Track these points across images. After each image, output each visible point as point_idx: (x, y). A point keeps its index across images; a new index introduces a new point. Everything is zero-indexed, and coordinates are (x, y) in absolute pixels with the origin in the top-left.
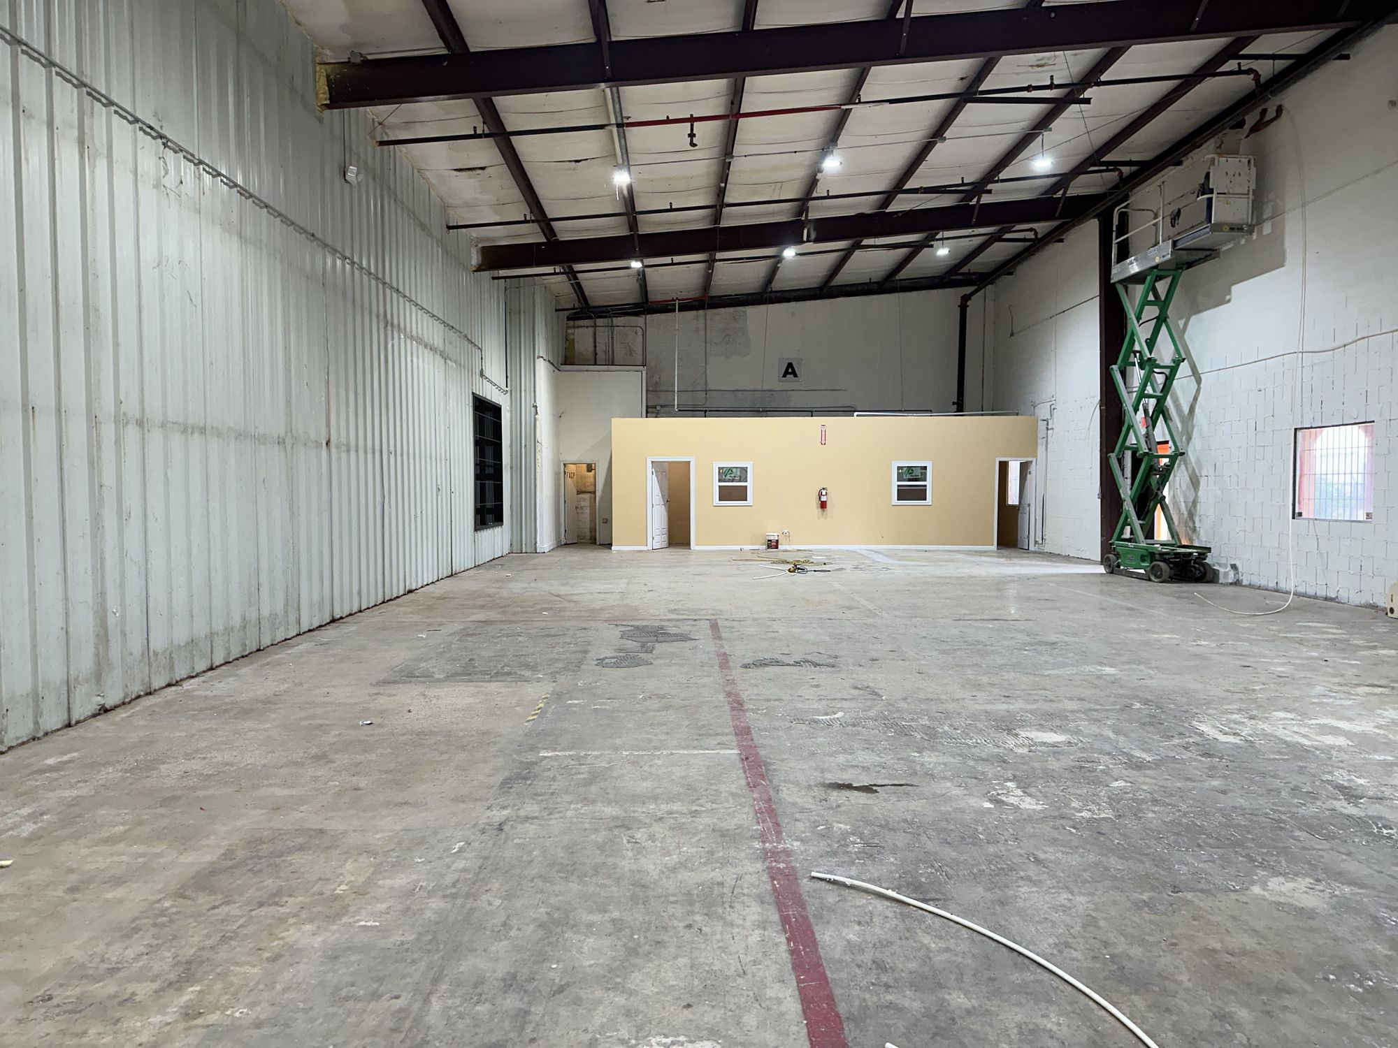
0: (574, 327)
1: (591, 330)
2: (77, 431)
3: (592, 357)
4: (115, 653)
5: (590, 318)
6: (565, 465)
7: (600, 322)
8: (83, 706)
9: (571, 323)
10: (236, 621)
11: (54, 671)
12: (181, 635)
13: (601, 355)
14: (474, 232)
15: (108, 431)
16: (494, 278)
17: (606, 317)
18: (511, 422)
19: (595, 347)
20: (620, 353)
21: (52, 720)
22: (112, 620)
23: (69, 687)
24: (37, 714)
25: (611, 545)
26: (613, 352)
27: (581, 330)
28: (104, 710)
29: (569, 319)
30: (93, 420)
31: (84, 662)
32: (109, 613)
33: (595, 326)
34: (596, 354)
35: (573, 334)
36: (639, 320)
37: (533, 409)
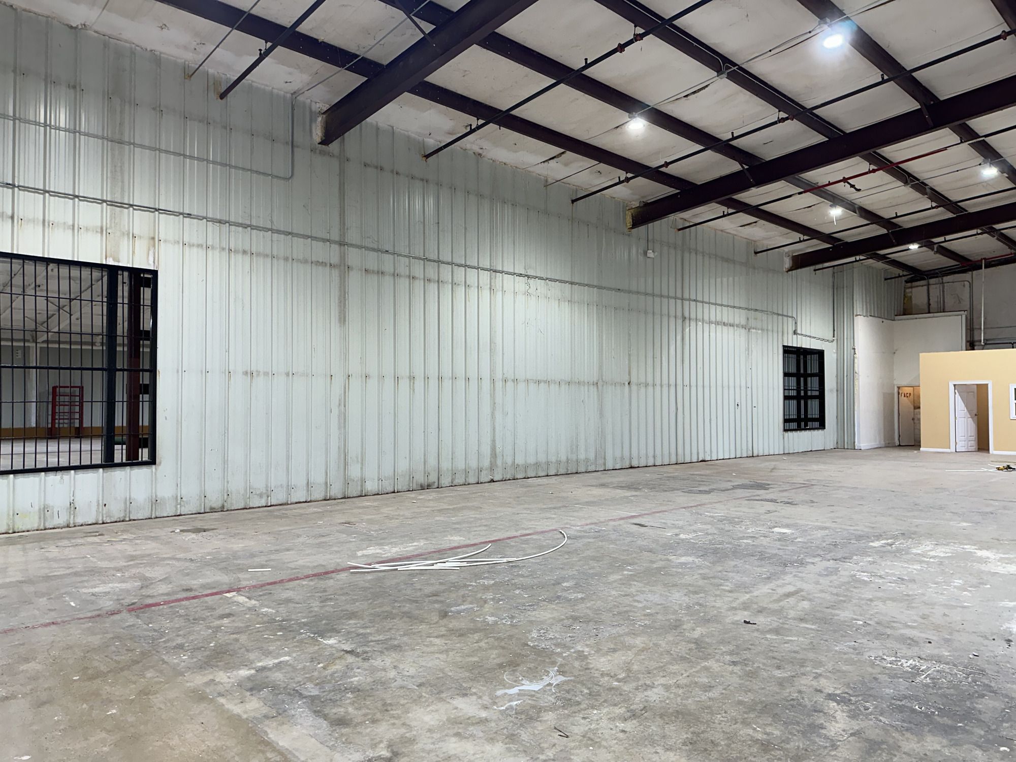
0: (911, 287)
1: (926, 287)
2: (486, 385)
3: (926, 307)
4: (499, 462)
5: (924, 279)
6: (899, 388)
7: (932, 281)
8: (485, 477)
9: (909, 285)
10: (564, 458)
11: (474, 464)
12: (531, 460)
13: (934, 305)
14: (786, 249)
15: (499, 384)
16: (815, 270)
17: (937, 277)
18: (837, 360)
19: (929, 299)
20: (949, 301)
21: (472, 480)
22: (498, 450)
23: (480, 470)
24: (466, 477)
25: (920, 446)
26: (944, 301)
27: (916, 289)
28: (492, 481)
29: (907, 282)
30: (493, 381)
31: (486, 463)
32: (497, 448)
33: (928, 285)
34: (929, 305)
35: (911, 292)
36: (967, 276)
37: (852, 351)
